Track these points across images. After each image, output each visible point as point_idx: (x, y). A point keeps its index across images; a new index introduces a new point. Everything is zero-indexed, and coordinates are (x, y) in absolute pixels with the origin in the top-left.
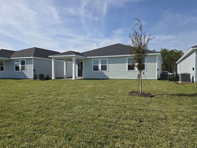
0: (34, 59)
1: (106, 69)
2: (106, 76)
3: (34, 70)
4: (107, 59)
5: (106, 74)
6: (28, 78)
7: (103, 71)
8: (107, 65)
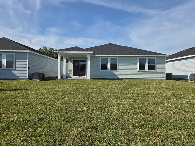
0: (29, 52)
1: (116, 69)
2: (116, 75)
3: (29, 68)
4: (118, 58)
5: (116, 74)
6: (19, 77)
7: (112, 70)
8: (117, 64)
